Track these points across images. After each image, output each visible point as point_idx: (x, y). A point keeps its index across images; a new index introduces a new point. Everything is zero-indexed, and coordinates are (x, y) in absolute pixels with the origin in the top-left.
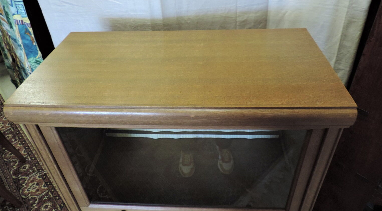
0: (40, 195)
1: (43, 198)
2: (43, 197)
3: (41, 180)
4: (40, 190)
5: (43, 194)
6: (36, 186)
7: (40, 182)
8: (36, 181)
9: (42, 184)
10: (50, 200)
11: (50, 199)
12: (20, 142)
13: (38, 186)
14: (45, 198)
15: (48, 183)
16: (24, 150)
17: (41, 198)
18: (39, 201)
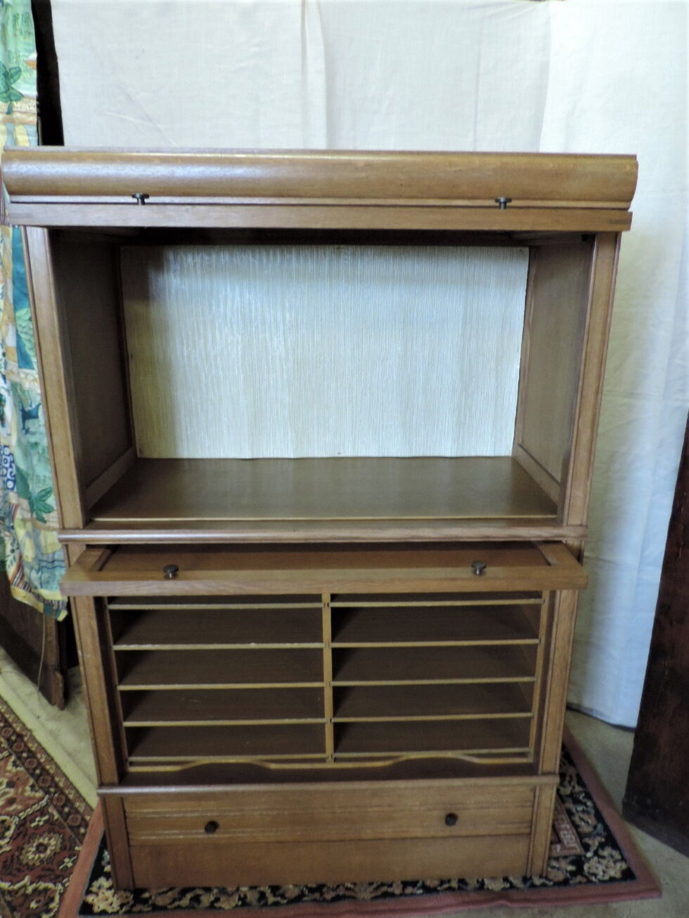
0: (20, 814)
1: (31, 823)
2: (31, 818)
3: (21, 772)
4: (18, 800)
5: (29, 811)
6: (8, 790)
7: (18, 779)
8: (6, 777)
9: (25, 784)
10: (53, 829)
11: (52, 826)
12: (13, 758)
13: (12, 790)
14: (36, 823)
15: (25, 755)
16: (31, 781)
17: (23, 824)
18: (18, 832)
